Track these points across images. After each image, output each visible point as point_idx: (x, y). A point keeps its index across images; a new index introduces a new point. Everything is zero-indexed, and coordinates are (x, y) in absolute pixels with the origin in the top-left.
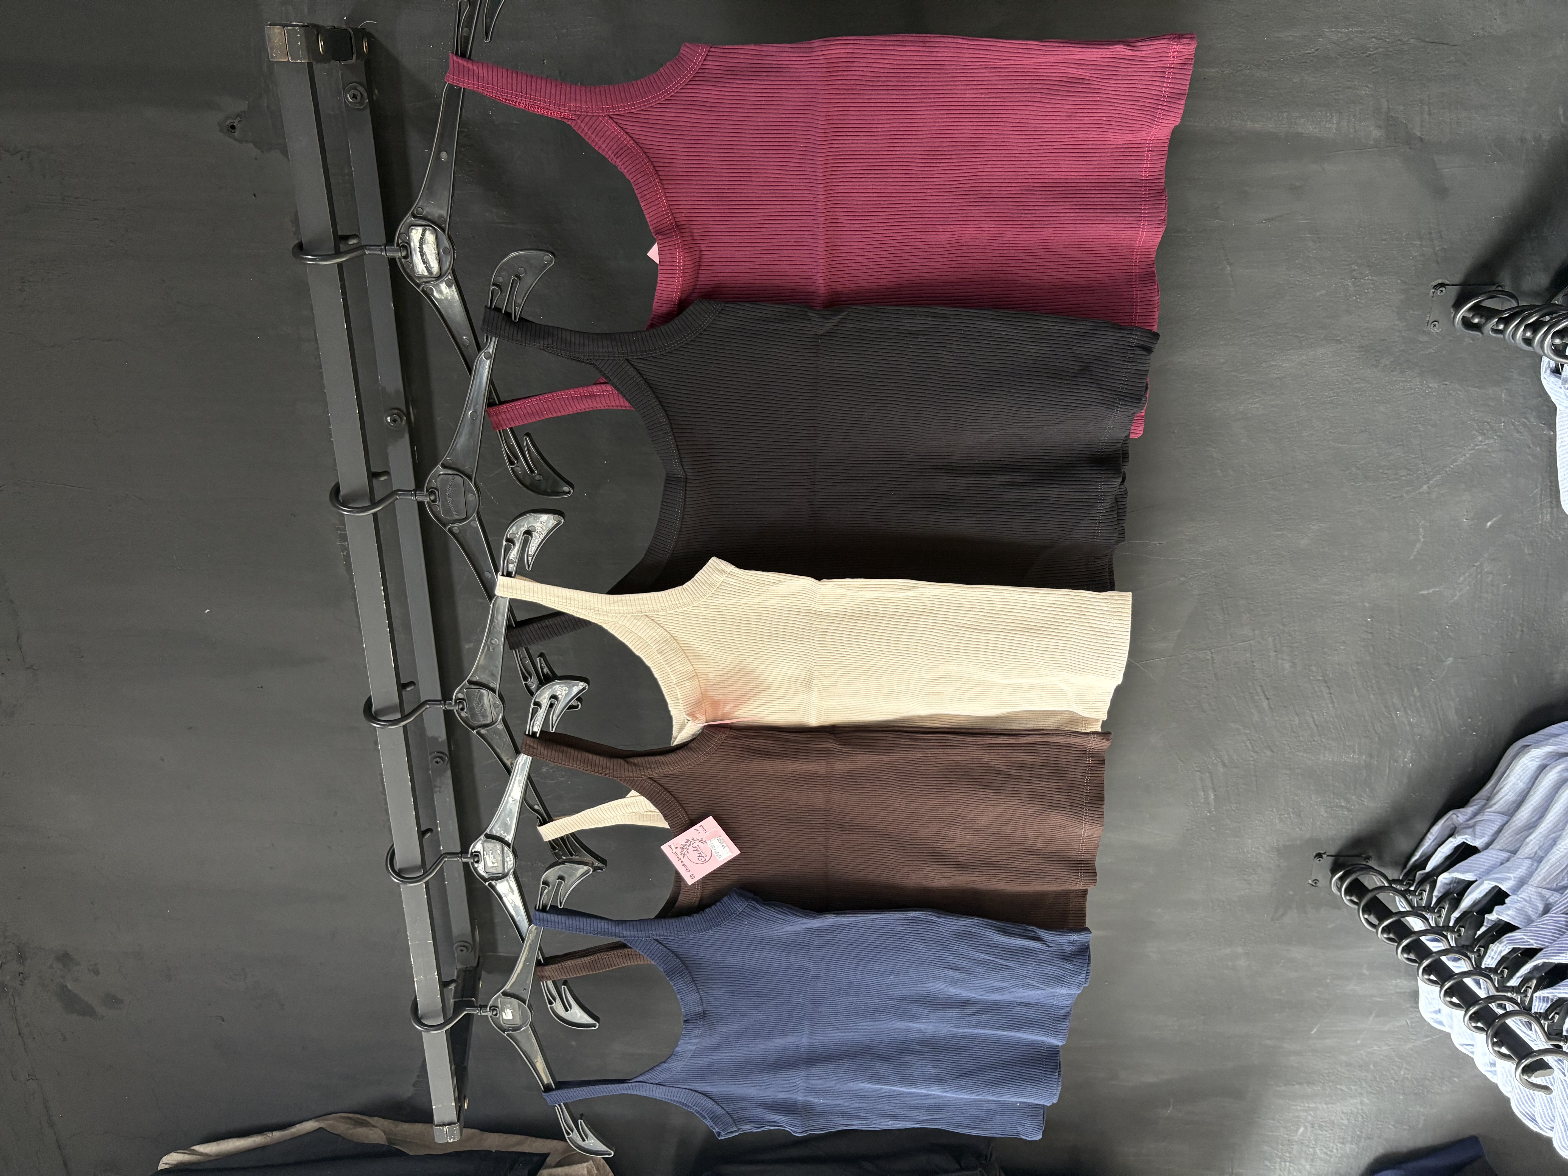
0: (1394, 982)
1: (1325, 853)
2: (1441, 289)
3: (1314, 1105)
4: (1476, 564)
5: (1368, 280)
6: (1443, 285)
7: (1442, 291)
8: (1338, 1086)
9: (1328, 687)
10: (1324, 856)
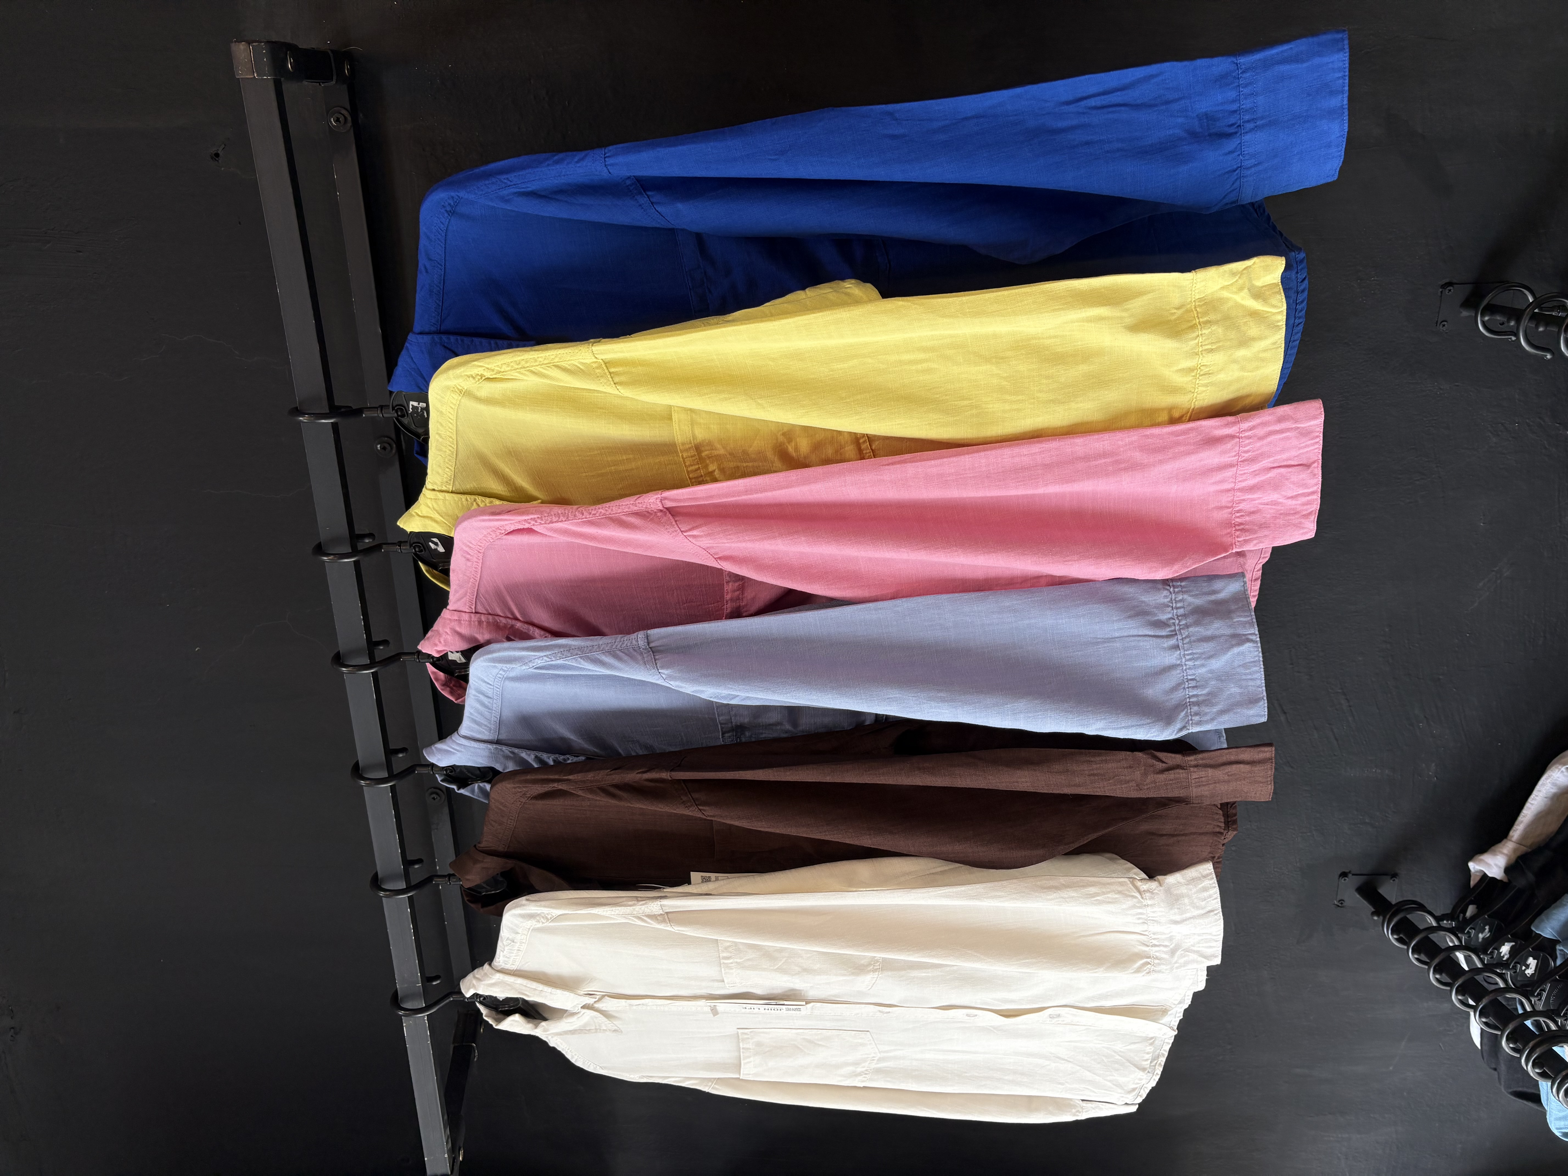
0: (1425, 1004)
1: (1350, 872)
2: (1449, 288)
3: (1347, 1135)
4: (1495, 569)
5: (1374, 280)
6: (1450, 284)
7: (1450, 290)
8: (1372, 1115)
9: (1347, 699)
10: (1350, 875)
